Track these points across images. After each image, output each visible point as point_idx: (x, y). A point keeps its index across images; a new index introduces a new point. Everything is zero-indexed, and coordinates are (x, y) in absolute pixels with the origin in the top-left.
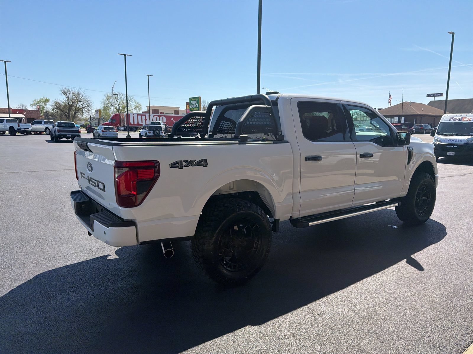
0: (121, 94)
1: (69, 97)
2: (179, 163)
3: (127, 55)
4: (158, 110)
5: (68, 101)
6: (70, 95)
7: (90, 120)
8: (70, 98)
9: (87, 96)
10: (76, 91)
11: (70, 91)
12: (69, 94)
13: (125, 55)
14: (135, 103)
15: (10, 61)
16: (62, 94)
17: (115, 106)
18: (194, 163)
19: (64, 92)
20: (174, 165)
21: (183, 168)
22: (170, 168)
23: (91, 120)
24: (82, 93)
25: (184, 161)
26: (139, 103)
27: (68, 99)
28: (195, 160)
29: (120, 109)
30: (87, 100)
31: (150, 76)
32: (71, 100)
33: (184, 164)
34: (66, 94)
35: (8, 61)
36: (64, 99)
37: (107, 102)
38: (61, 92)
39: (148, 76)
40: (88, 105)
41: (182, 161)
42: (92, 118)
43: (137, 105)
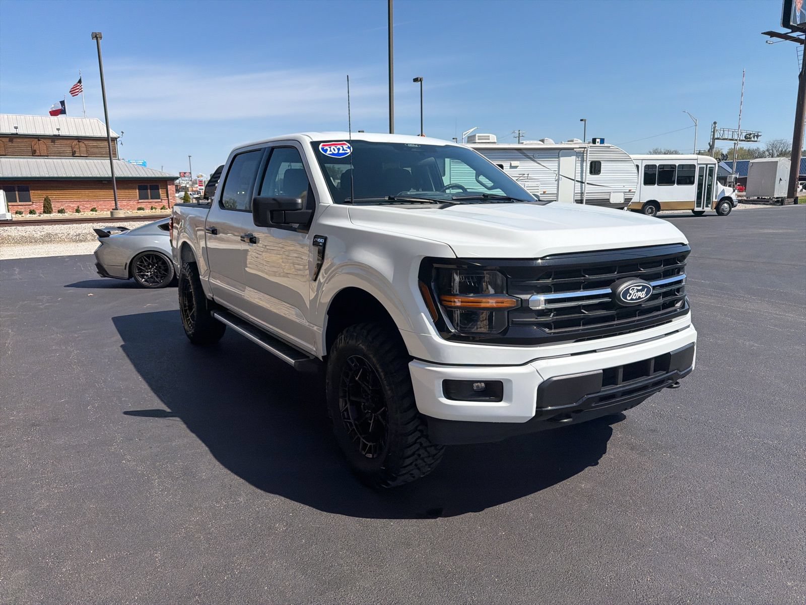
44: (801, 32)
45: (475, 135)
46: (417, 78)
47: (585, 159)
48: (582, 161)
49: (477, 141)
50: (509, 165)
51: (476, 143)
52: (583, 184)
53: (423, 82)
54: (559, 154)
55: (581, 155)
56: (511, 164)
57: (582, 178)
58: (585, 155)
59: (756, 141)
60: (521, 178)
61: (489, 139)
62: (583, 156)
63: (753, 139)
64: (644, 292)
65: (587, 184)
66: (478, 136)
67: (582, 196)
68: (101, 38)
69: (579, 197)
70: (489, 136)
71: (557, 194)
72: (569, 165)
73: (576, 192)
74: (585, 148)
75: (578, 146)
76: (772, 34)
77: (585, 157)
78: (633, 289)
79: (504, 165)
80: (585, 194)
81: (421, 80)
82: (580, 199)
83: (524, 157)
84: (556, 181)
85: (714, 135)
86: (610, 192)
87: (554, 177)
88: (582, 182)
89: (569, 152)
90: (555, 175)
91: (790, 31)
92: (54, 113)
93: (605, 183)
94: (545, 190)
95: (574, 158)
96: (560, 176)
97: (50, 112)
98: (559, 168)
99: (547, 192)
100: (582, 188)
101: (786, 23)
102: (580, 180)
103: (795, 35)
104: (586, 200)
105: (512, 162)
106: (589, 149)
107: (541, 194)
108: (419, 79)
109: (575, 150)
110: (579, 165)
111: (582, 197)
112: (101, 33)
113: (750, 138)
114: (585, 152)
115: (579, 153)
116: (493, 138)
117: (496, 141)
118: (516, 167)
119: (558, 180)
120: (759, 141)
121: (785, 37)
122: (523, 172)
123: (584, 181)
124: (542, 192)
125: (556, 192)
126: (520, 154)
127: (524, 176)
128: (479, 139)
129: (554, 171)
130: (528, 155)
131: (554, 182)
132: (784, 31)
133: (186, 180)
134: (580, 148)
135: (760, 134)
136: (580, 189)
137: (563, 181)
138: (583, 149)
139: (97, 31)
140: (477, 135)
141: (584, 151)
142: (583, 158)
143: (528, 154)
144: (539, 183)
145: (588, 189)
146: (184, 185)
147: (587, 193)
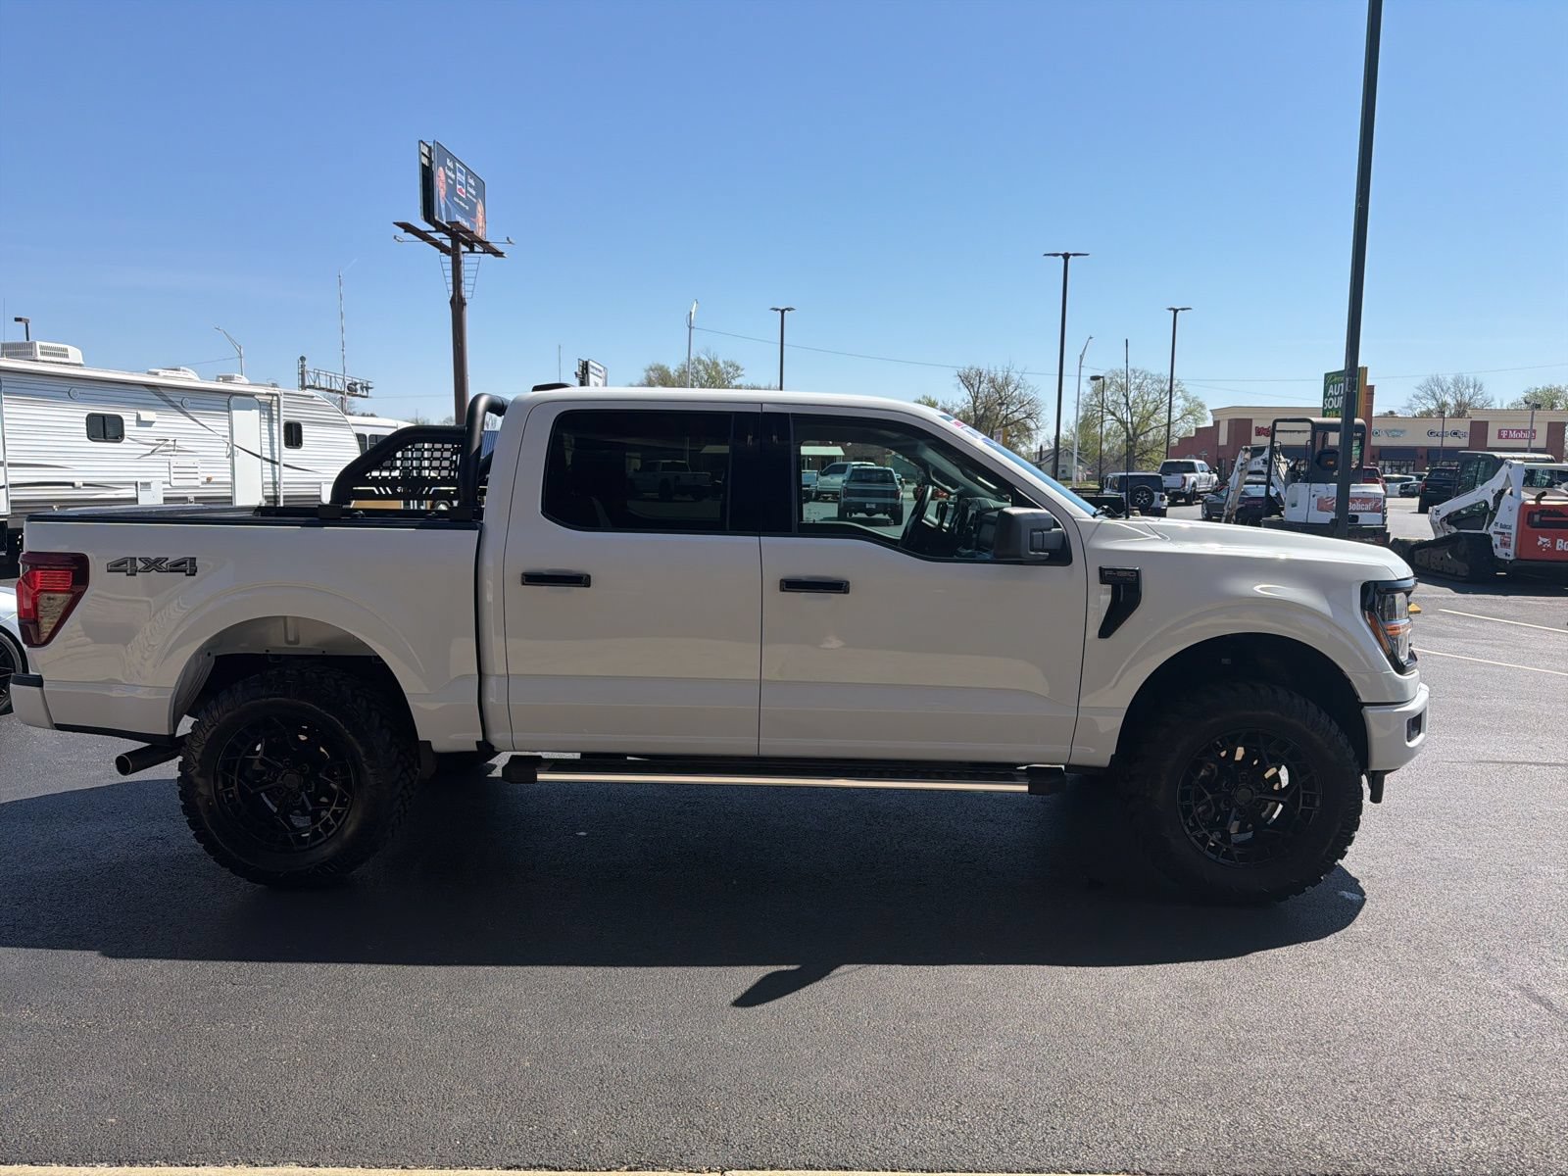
0: (1141, 373)
1: (978, 392)
2: (129, 562)
3: (1074, 255)
4: (1250, 421)
5: (974, 403)
6: (982, 386)
7: (1037, 460)
8: (980, 395)
9: (1029, 387)
10: (1000, 374)
11: (983, 375)
12: (980, 382)
13: (1066, 256)
14: (1186, 399)
15: (792, 309)
16: (961, 385)
17: (1118, 414)
18: (164, 565)
19: (966, 380)
20: (116, 567)
21: (138, 573)
22: (109, 571)
23: (1041, 459)
24: (1016, 377)
25: (140, 559)
26: (1200, 400)
27: (976, 398)
28: (167, 559)
29: (1132, 423)
30: (1026, 400)
31: (1183, 309)
32: (982, 403)
33: (140, 565)
34: (972, 385)
35: (788, 309)
36: (964, 400)
37: (1093, 403)
38: (958, 380)
39: (1176, 311)
40: (1030, 414)
41: (135, 559)
42: (1046, 451)
43: (1192, 407)
44: (447, 234)
45: (31, 344)
47: (276, 417)
48: (271, 420)
49: (40, 357)
50: (135, 418)
51: (37, 361)
52: (277, 466)
54: (229, 404)
55: (267, 408)
56: (138, 417)
57: (273, 454)
58: (275, 408)
59: (366, 397)
60: (161, 448)
61: (67, 356)
62: (271, 410)
63: (359, 392)
65: (285, 465)
66: (41, 347)
67: (275, 488)
69: (271, 490)
70: (66, 350)
71: (233, 484)
72: (249, 425)
73: (265, 480)
74: (273, 395)
75: (263, 391)
76: (407, 228)
77: (275, 413)
79: (124, 418)
80: (282, 486)
82: (272, 494)
83: (164, 403)
84: (228, 457)
85: (303, 380)
86: (320, 483)
87: (222, 450)
88: (273, 462)
89: (246, 400)
90: (226, 445)
91: (434, 229)
93: (310, 464)
94: (209, 475)
95: (256, 412)
96: (236, 449)
98: (231, 432)
99: (213, 480)
100: (274, 473)
101: (428, 212)
102: (269, 457)
103: (437, 236)
104: (285, 497)
105: (139, 412)
106: (282, 399)
107: (203, 483)
109: (257, 397)
110: (265, 426)
111: (276, 492)
113: (356, 391)
114: (275, 403)
115: (265, 404)
116: (75, 354)
117: (82, 363)
118: (149, 424)
119: (232, 456)
120: (371, 397)
121: (423, 236)
122: (166, 436)
123: (277, 460)
124: (205, 480)
125: (229, 480)
126: (157, 397)
127: (168, 443)
128: (42, 353)
129: (224, 436)
130: (170, 401)
131: (225, 459)
132: (425, 226)
134: (268, 394)
135: (370, 385)
136: (271, 476)
137: (241, 458)
138: (270, 398)
140: (36, 343)
141: (272, 400)
142: (272, 414)
143: (171, 398)
144: (196, 459)
145: (287, 475)
147: (285, 483)
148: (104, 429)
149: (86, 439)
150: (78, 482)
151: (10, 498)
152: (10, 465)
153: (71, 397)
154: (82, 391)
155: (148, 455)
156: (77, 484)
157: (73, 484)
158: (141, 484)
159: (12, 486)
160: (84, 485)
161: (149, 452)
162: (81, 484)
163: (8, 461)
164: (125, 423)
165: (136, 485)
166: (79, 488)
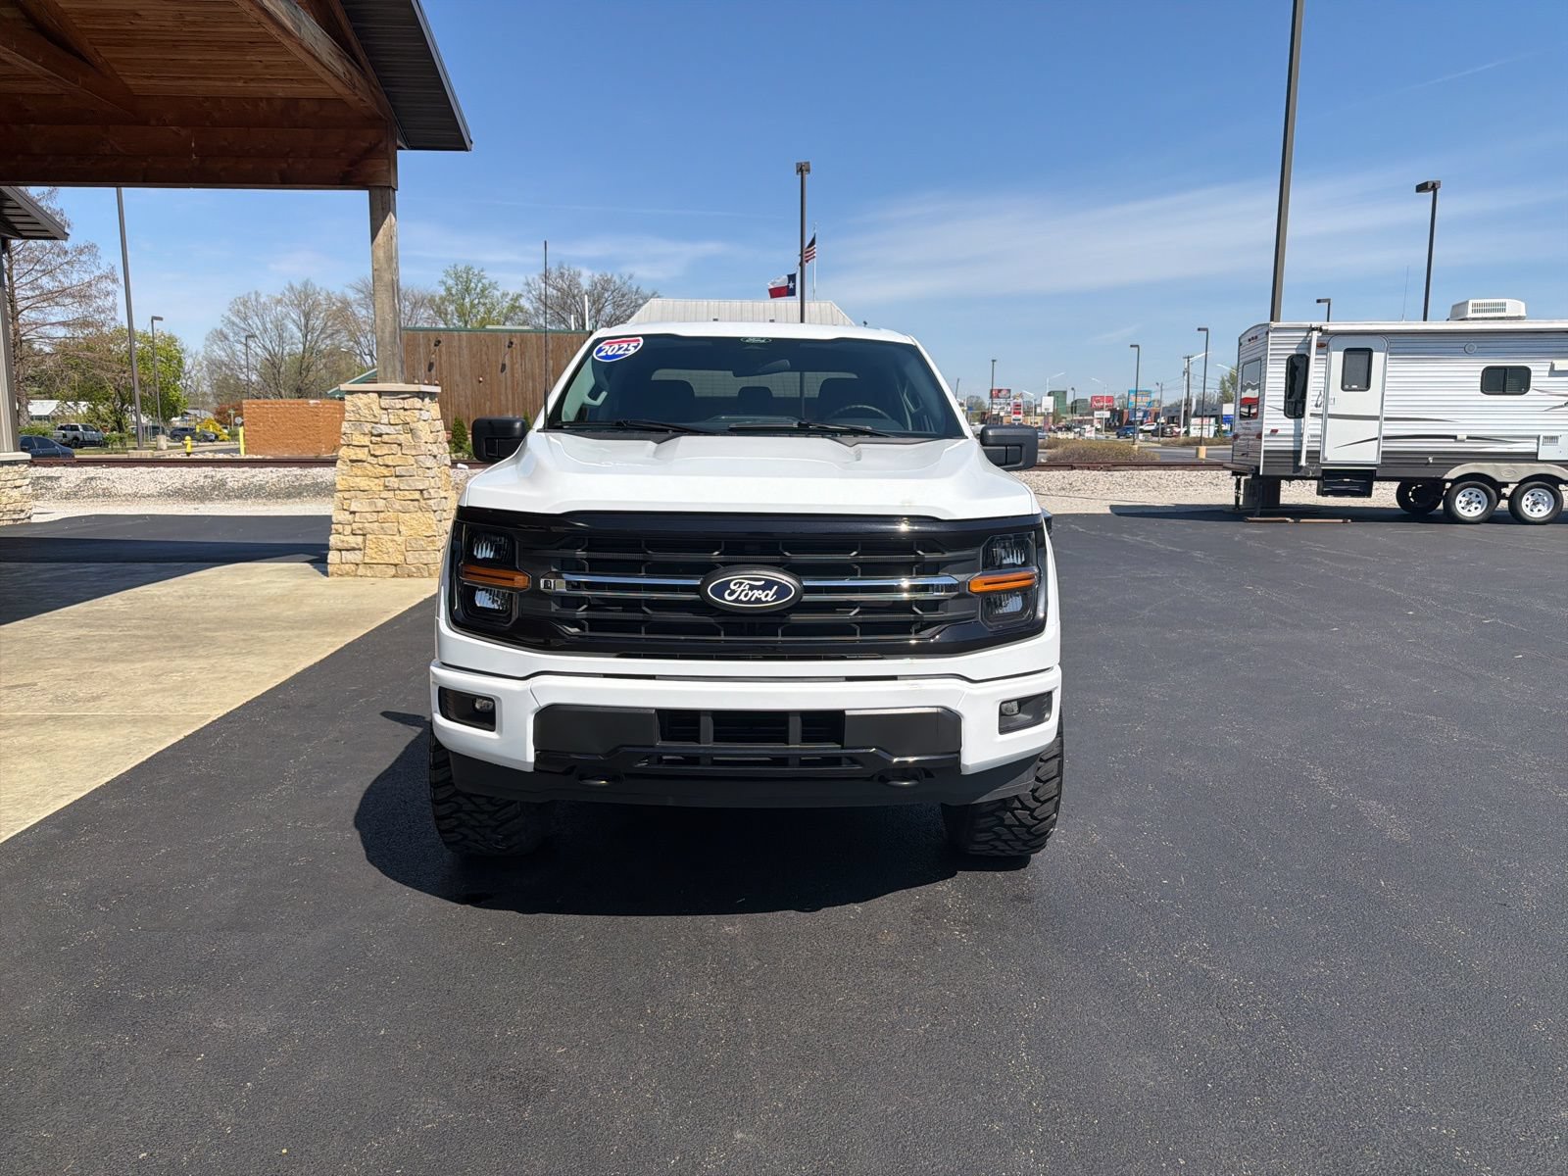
45: (1467, 302)
46: (1426, 183)
49: (1470, 315)
50: (1548, 368)
51: (1465, 319)
53: (1439, 191)
56: (1553, 366)
61: (1504, 310)
64: (771, 593)
66: (1474, 305)
68: (808, 170)
70: (1504, 305)
78: (741, 584)
79: (1532, 369)
81: (1434, 187)
92: (776, 293)
97: (770, 290)
105: (1554, 361)
108: (1430, 186)
112: (808, 163)
116: (1515, 307)
117: (1523, 314)
128: (1474, 311)
133: (1000, 404)
139: (802, 160)
140: (1471, 302)
146: (995, 412)
148: (1504, 381)
149: (1480, 393)
150: (1461, 435)
151: (1381, 449)
152: (1386, 419)
153: (1467, 353)
154: (1480, 345)
155: (1562, 406)
156: (1459, 437)
157: (1455, 437)
158: (1545, 437)
159: (1385, 438)
160: (1468, 438)
161: (1563, 403)
162: (1465, 437)
163: (1385, 416)
164: (1533, 374)
165: (1538, 438)
166: (1462, 441)
